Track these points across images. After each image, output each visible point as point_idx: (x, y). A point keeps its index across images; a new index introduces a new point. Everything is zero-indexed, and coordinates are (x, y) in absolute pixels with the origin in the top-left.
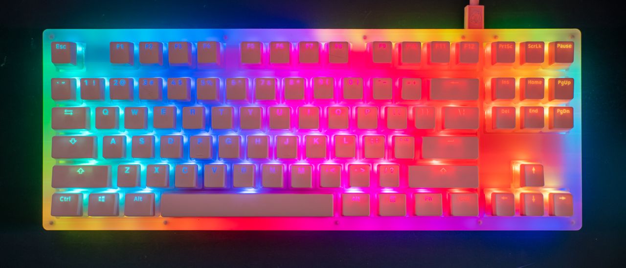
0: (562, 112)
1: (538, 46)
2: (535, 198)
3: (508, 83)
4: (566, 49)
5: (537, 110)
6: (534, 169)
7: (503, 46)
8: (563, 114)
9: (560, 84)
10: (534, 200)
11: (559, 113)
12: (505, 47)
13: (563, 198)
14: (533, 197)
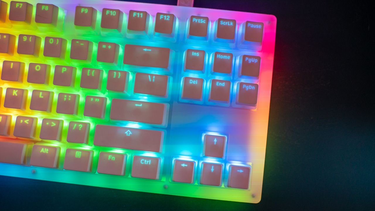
0: (248, 88)
1: (230, 23)
2: (214, 168)
3: (198, 55)
4: (256, 29)
5: (224, 83)
6: (215, 140)
7: (197, 20)
8: (249, 89)
9: (248, 61)
10: (212, 170)
11: (245, 88)
12: (199, 22)
13: (241, 171)
14: (213, 167)
